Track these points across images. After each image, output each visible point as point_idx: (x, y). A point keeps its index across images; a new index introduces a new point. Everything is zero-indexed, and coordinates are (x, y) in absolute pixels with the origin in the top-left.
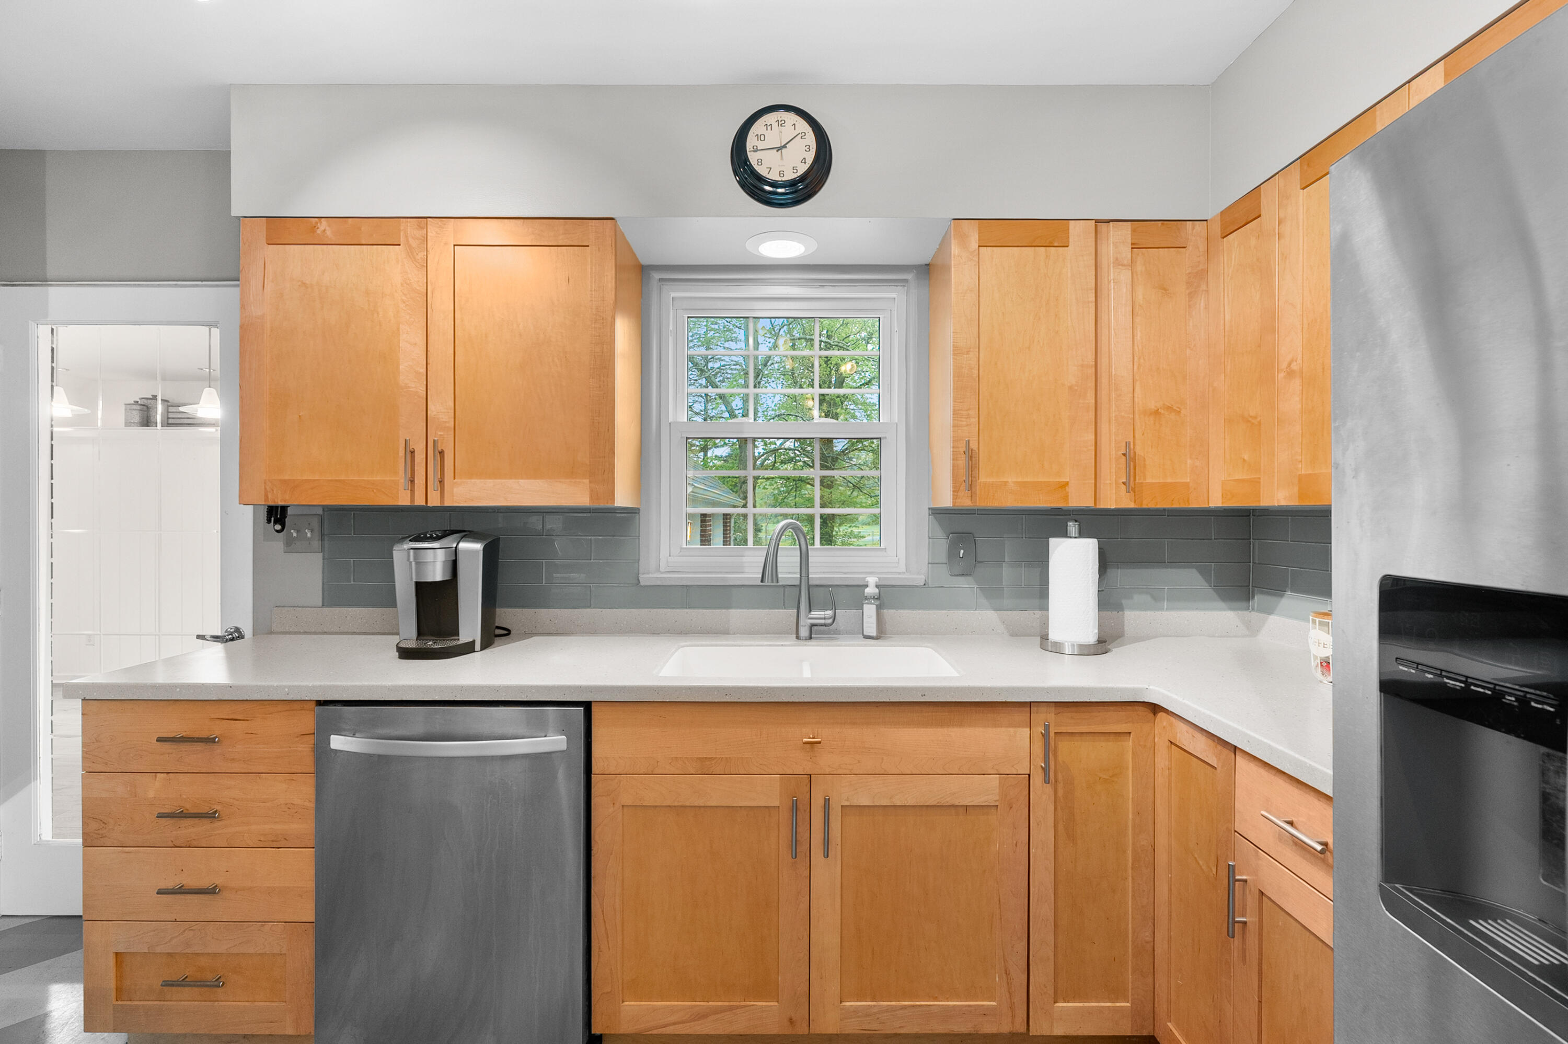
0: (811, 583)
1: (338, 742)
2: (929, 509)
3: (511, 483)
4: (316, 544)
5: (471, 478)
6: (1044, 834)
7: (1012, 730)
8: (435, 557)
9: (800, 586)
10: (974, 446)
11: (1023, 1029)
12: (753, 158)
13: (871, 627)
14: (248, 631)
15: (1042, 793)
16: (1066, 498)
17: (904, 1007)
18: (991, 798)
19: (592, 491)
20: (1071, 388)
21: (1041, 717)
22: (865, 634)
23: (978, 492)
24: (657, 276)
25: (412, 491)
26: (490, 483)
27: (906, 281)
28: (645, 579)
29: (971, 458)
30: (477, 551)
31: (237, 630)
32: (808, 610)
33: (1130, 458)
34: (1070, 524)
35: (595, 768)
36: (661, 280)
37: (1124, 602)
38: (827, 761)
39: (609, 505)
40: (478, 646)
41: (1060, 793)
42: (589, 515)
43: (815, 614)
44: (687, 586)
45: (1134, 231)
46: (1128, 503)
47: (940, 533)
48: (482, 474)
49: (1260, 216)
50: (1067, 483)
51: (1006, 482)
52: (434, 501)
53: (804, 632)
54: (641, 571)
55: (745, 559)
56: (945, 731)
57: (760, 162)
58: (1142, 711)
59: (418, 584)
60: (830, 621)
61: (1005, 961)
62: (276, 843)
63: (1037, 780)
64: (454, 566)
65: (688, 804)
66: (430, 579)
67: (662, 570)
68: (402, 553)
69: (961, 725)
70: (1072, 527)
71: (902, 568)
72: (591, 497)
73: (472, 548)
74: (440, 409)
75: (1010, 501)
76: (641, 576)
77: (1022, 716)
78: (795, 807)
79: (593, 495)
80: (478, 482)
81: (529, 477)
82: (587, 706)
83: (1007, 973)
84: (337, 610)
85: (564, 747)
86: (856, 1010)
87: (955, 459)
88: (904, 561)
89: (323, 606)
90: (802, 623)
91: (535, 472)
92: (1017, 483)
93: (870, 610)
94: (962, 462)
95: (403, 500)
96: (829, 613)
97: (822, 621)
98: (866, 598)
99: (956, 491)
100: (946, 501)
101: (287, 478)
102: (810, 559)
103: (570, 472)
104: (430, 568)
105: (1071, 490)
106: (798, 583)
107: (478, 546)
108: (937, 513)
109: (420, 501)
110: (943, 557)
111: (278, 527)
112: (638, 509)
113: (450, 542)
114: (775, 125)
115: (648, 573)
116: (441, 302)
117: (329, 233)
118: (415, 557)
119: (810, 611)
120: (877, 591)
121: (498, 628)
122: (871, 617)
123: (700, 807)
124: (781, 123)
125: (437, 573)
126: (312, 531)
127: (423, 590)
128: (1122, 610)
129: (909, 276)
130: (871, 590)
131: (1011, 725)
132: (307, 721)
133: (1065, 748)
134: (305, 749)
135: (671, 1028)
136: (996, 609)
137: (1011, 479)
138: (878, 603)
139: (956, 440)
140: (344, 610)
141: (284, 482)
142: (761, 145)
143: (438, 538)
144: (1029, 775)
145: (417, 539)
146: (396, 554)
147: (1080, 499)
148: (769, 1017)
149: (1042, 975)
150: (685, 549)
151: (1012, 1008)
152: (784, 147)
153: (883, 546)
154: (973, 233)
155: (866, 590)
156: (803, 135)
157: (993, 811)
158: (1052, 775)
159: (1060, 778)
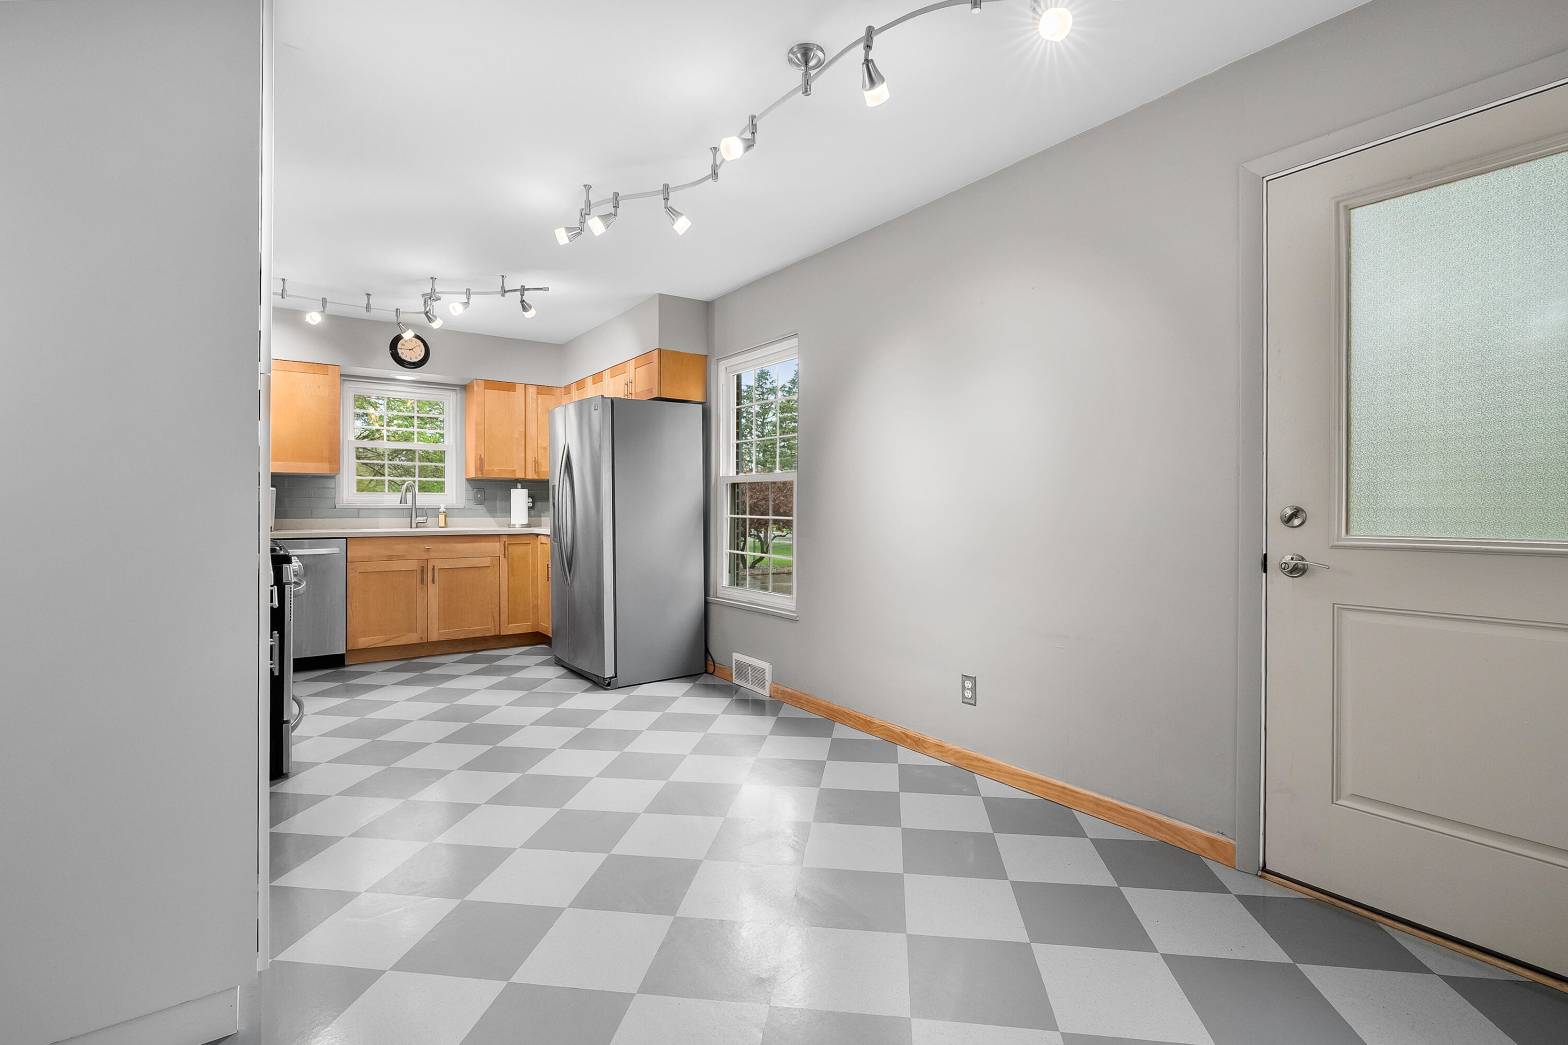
0: (417, 507)
2: (466, 479)
3: (294, 464)
6: (504, 574)
7: (494, 543)
9: (412, 509)
10: (482, 456)
11: (499, 634)
12: (398, 349)
13: (442, 523)
15: (503, 561)
16: (515, 475)
17: (460, 630)
18: (488, 564)
19: (330, 468)
20: (516, 439)
21: (504, 539)
22: (440, 526)
23: (484, 473)
24: (349, 379)
26: (283, 463)
27: (456, 390)
28: (338, 506)
29: (481, 461)
33: (536, 463)
34: (518, 484)
35: (349, 560)
36: (344, 380)
37: (542, 514)
38: (433, 555)
41: (509, 561)
43: (418, 518)
44: (359, 509)
45: (537, 388)
46: (535, 477)
47: (470, 488)
48: (281, 460)
49: (570, 393)
50: (515, 470)
51: (494, 470)
53: (414, 525)
54: (334, 503)
55: (384, 498)
56: (473, 544)
57: (402, 353)
58: (534, 536)
60: (425, 521)
61: (492, 615)
63: (502, 558)
65: (383, 571)
67: (344, 502)
69: (478, 542)
70: (519, 485)
71: (454, 502)
72: (330, 470)
75: (495, 476)
76: (336, 506)
77: (497, 539)
78: (422, 570)
80: (278, 463)
81: (300, 462)
82: (347, 539)
85: (338, 552)
86: (443, 633)
87: (476, 461)
88: (455, 500)
90: (413, 521)
91: (304, 460)
92: (498, 470)
93: (442, 517)
94: (478, 462)
96: (425, 518)
97: (422, 521)
98: (440, 512)
99: (476, 471)
100: (472, 475)
103: (321, 460)
105: (517, 471)
106: (411, 507)
108: (469, 480)
110: (471, 497)
114: (408, 341)
115: (339, 503)
119: (417, 517)
120: (445, 510)
122: (442, 519)
123: (388, 571)
128: (541, 517)
129: (457, 389)
130: (442, 509)
131: (494, 542)
133: (510, 548)
135: (378, 645)
136: (492, 517)
137: (496, 468)
138: (445, 514)
139: (476, 454)
142: (402, 347)
144: (499, 557)
147: (520, 475)
148: (412, 638)
149: (504, 617)
150: (354, 494)
151: (495, 627)
152: (412, 349)
153: (446, 493)
154: (482, 384)
155: (440, 510)
156: (419, 346)
157: (488, 568)
158: (507, 556)
159: (509, 557)
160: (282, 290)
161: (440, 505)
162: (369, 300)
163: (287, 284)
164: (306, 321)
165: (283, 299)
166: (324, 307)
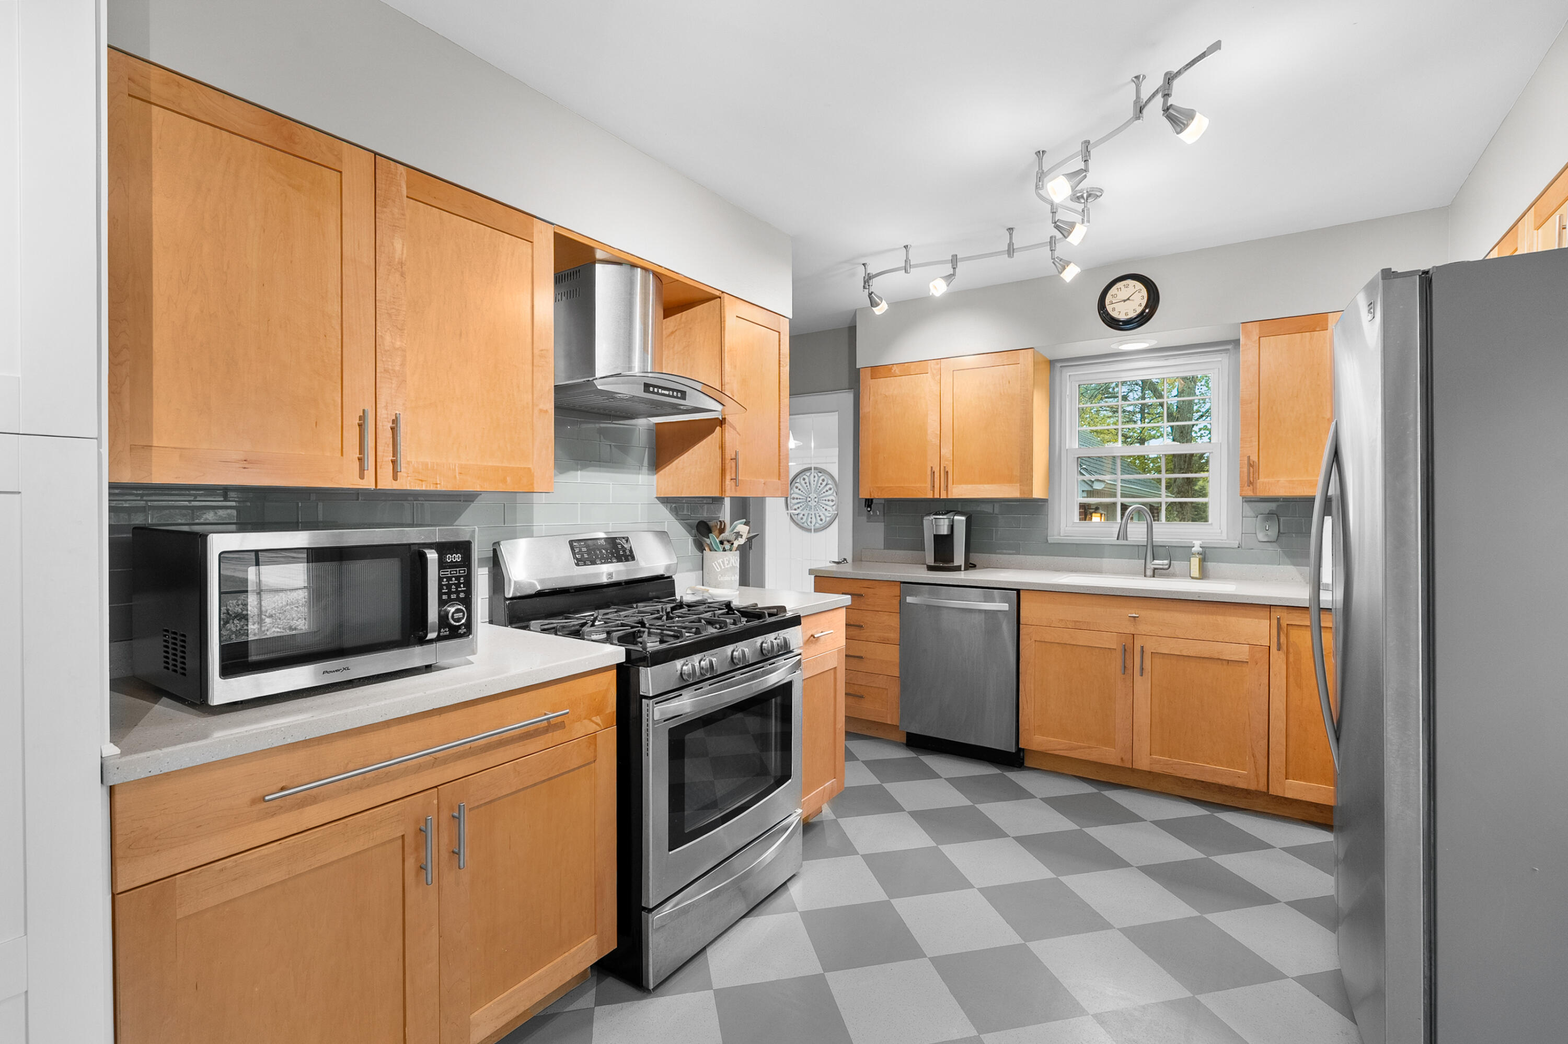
0: (1155, 544)
1: (909, 599)
3: (981, 487)
4: (882, 518)
5: (961, 484)
6: (1279, 681)
7: (1258, 619)
8: (944, 522)
9: (1146, 546)
10: (1254, 459)
11: (1265, 790)
12: (1109, 308)
13: (1195, 572)
14: (850, 559)
15: (1278, 659)
17: (1189, 764)
18: (1244, 657)
19: (1021, 490)
21: (1276, 614)
22: (1192, 576)
23: (1258, 487)
24: (1059, 365)
25: (934, 491)
26: (970, 486)
27: (1227, 350)
28: (1051, 540)
29: (1252, 467)
30: (963, 520)
31: (845, 559)
32: (1152, 559)
35: (1022, 622)
36: (1061, 367)
38: (1143, 628)
39: (1029, 497)
40: (963, 569)
41: (1291, 659)
42: (1018, 503)
43: (1156, 562)
44: (1076, 544)
47: (1251, 514)
48: (967, 483)
51: (1278, 481)
52: (943, 496)
53: (1149, 572)
54: (1049, 535)
57: (1114, 309)
59: (935, 536)
60: (1167, 567)
61: (1252, 749)
62: (884, 641)
63: (1274, 649)
64: (952, 527)
65: (1067, 643)
66: (942, 533)
67: (1061, 535)
68: (928, 520)
71: (1224, 536)
72: (1020, 494)
73: (960, 519)
74: (946, 451)
75: (1281, 492)
76: (1048, 538)
77: (1265, 612)
78: (1125, 650)
79: (1022, 492)
80: (964, 486)
81: (988, 483)
82: (1018, 591)
83: (1254, 756)
84: (889, 551)
85: (1007, 609)
86: (1159, 761)
87: (1243, 468)
88: (1225, 532)
89: (884, 549)
90: (1148, 567)
91: (992, 481)
92: (1288, 481)
93: (1195, 561)
94: (1245, 470)
95: (929, 496)
96: (1166, 562)
97: (1161, 567)
98: (1193, 554)
99: (1244, 486)
101: (879, 486)
102: (1154, 530)
103: (1010, 480)
104: (942, 528)
106: (1146, 544)
107: (963, 518)
108: (1246, 498)
109: (937, 496)
110: (1254, 529)
111: (869, 509)
112: (1047, 499)
113: (950, 516)
114: (1123, 288)
115: (1053, 536)
116: (947, 399)
117: (897, 371)
118: (935, 522)
119: (1154, 560)
120: (1201, 549)
121: (971, 564)
122: (1195, 565)
123: (1074, 645)
124: (1127, 286)
125: (944, 531)
126: (879, 512)
127: (938, 539)
129: (1229, 347)
130: (1197, 549)
131: (1257, 617)
132: (896, 591)
133: (1292, 633)
134: (896, 602)
135: (1058, 752)
136: (1295, 565)
137: (1283, 479)
138: (1201, 556)
139: (1242, 456)
140: (894, 551)
141: (878, 487)
142: (1115, 305)
143: (945, 514)
144: (1269, 647)
145: (936, 514)
146: (925, 522)
148: (1110, 755)
149: (1277, 761)
150: (1074, 523)
151: (1257, 776)
152: (1128, 299)
153: (1210, 522)
154: (1255, 330)
155: (1193, 549)
156: (1140, 291)
157: (1245, 664)
158: (1284, 647)
159: (1291, 650)
160: (906, 261)
161: (1194, 542)
162: (1011, 238)
163: (911, 251)
164: (931, 294)
165: (906, 274)
166: (954, 268)
